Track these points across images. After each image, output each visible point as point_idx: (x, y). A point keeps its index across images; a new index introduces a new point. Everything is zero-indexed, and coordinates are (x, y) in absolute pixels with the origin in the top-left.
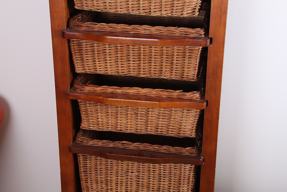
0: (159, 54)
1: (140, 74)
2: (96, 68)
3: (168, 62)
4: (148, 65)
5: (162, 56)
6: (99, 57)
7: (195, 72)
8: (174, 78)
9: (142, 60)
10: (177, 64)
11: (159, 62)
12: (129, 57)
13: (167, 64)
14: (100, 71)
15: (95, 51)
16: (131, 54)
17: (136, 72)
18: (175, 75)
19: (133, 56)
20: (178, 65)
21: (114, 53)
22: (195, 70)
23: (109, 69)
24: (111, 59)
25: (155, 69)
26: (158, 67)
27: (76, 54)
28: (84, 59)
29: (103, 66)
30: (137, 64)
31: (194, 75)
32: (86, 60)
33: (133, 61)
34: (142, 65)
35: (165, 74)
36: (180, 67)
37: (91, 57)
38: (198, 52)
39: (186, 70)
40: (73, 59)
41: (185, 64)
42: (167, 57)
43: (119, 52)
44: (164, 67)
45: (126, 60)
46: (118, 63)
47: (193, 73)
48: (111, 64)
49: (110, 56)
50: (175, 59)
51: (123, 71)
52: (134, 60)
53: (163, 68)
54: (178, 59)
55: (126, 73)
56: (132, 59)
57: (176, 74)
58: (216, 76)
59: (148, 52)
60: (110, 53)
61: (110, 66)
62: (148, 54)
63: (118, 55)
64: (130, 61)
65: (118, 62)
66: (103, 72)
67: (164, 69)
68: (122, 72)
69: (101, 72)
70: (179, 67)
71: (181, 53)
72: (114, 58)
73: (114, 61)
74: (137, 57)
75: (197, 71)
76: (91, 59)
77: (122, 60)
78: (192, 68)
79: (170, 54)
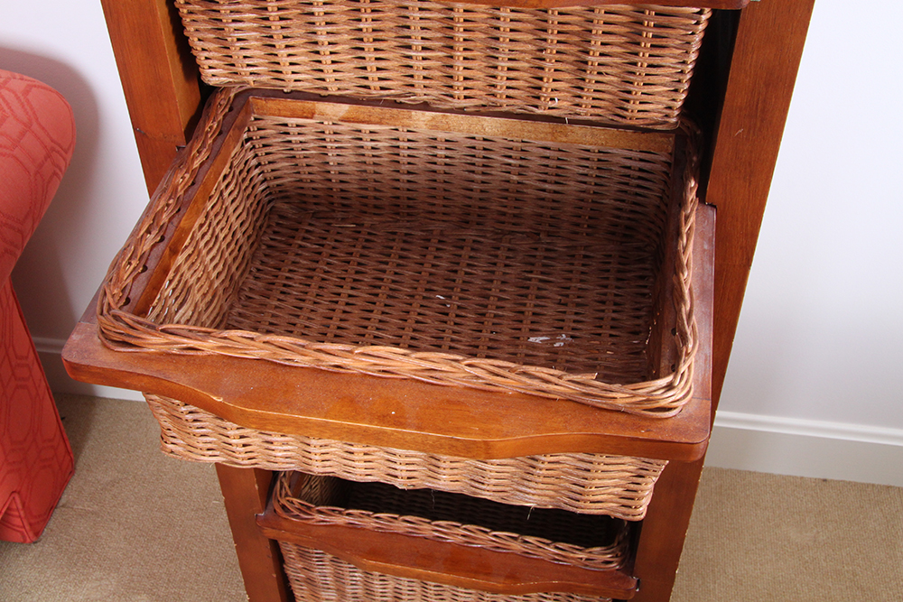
0: (530, 26)
1: (452, 96)
2: (281, 72)
3: (564, 57)
4: (486, 64)
5: (544, 36)
6: (285, 32)
7: (674, 100)
8: (586, 114)
9: (460, 46)
10: (603, 69)
11: (528, 57)
12: (406, 32)
13: (559, 66)
14: (295, 81)
15: (270, 9)
16: (416, 24)
17: (437, 89)
18: (592, 107)
19: (422, 28)
20: (609, 70)
21: (345, 18)
22: (676, 91)
23: (330, 77)
24: (333, 39)
25: (513, 83)
26: (526, 74)
27: (194, 17)
28: (229, 39)
29: (306, 64)
30: (439, 59)
31: (670, 108)
32: (239, 40)
33: (424, 49)
34: (459, 64)
35: (552, 99)
36: (612, 78)
37: (254, 30)
38: (698, 23)
39: (638, 89)
40: (185, 33)
41: (636, 69)
42: (562, 38)
43: (366, 16)
44: (548, 74)
45: (395, 44)
46: (362, 54)
47: (666, 100)
48: (334, 58)
49: (329, 28)
50: (596, 47)
51: (384, 84)
52: (427, 44)
53: (545, 80)
54: (607, 49)
55: (398, 92)
56: (418, 43)
57: (596, 103)
58: (762, 121)
59: (485, 16)
60: (328, 19)
61: (335, 67)
62: (484, 26)
63: (361, 26)
64: (409, 47)
65: (363, 49)
66: (307, 85)
67: (548, 85)
68: (382, 88)
69: (299, 84)
70: (612, 81)
71: (622, 24)
72: (346, 37)
73: (347, 47)
74: (439, 35)
75: (684, 96)
76: (257, 40)
77: (378, 45)
78: (665, 86)
79: (577, 28)
